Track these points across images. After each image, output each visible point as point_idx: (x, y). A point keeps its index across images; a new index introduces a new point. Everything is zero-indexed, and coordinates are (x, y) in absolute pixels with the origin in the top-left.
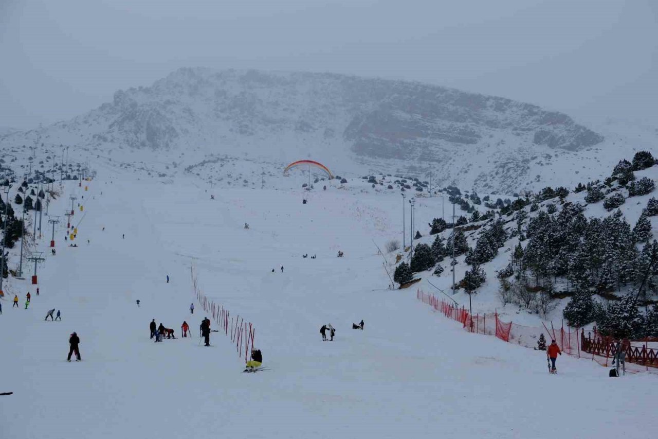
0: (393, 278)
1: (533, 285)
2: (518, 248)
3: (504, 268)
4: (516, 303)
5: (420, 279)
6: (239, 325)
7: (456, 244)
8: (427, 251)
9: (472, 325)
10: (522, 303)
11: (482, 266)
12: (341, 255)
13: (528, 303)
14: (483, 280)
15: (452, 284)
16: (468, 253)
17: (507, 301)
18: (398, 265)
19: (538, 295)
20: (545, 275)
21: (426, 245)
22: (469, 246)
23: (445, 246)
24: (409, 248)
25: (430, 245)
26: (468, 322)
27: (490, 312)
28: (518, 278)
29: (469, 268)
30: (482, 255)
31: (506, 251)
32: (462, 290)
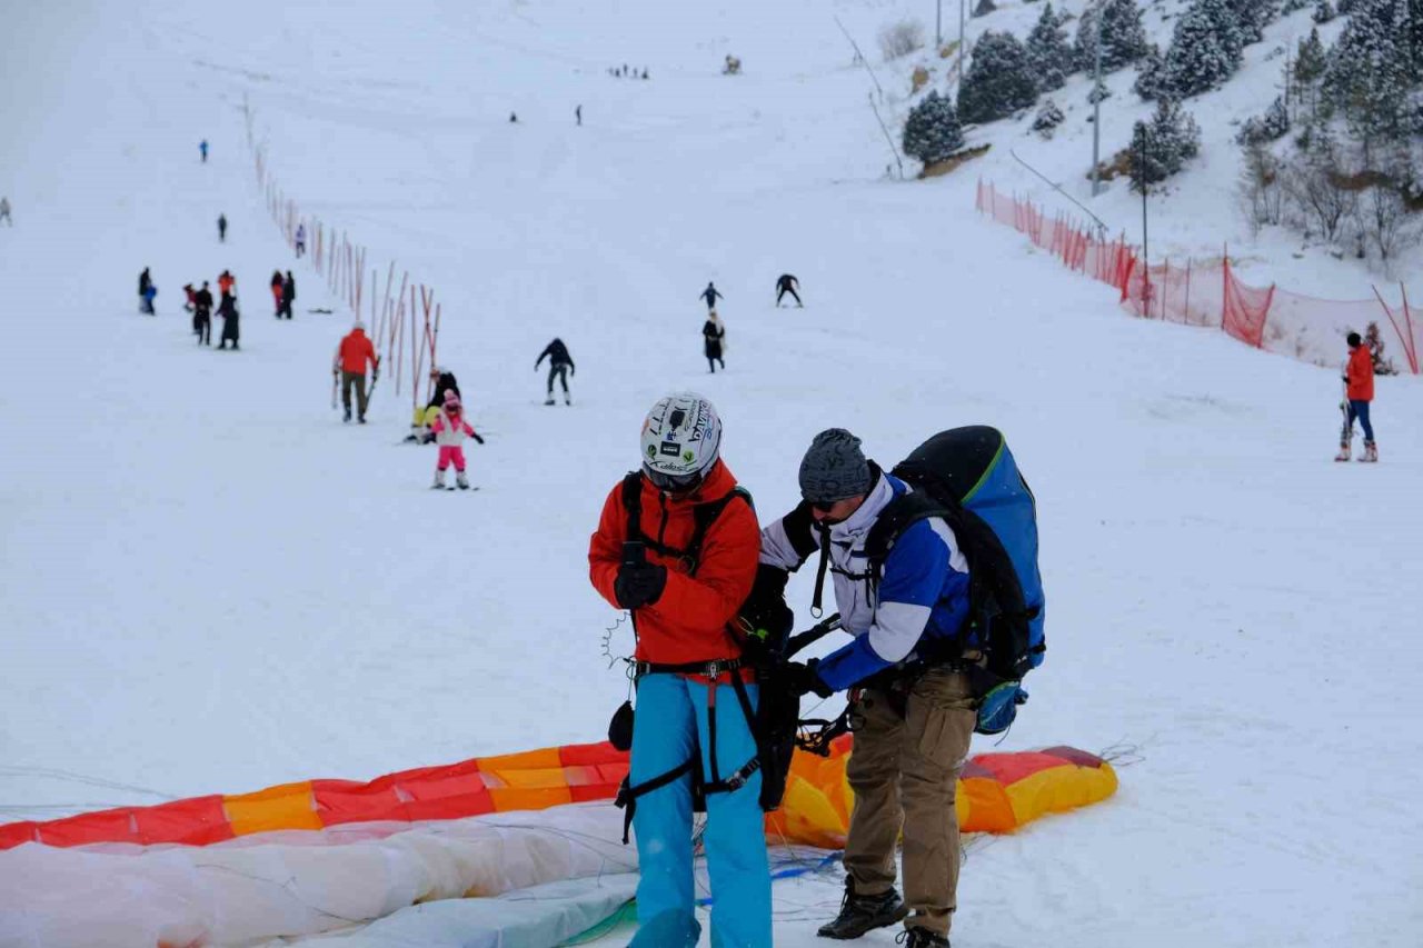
0: (898, 143)
1: (1350, 167)
2: (1309, 48)
3: (1260, 114)
4: (1295, 225)
5: (987, 147)
6: (395, 295)
7: (1106, 34)
8: (1012, 57)
9: (1146, 294)
10: (1314, 224)
11: (1188, 106)
12: (733, 67)
13: (1332, 226)
14: (1189, 151)
15: (1087, 163)
16: (1145, 64)
17: (1263, 219)
18: (916, 102)
19: (1367, 198)
20: (1393, 132)
21: (1009, 37)
22: (1149, 41)
23: (1070, 41)
24: (953, 45)
25: (1022, 36)
26: (1134, 284)
27: (1209, 254)
28: (1303, 143)
29: (1148, 113)
30: (1191, 70)
31: (1270, 57)
32: (1122, 183)
